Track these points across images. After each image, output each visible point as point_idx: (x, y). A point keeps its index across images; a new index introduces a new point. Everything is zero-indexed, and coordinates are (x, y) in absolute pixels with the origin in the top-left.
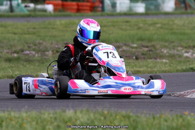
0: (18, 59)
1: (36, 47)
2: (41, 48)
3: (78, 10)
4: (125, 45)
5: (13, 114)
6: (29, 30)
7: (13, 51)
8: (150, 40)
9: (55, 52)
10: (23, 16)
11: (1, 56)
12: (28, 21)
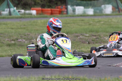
0: (14, 44)
1: (26, 37)
2: (29, 37)
3: (52, 14)
4: (82, 35)
6: (21, 26)
7: (11, 40)
8: (97, 32)
10: (17, 18)
11: (4, 43)
12: (21, 21)
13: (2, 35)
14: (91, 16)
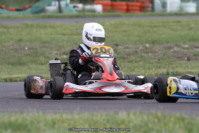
3: (128, 10)
4: (177, 45)
5: (65, 116)
6: (78, 31)
7: (62, 53)
10: (72, 17)
11: (50, 57)
12: (77, 22)
13: (47, 45)
14: (193, 14)
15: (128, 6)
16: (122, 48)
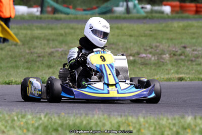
0: (134, 62)
1: (153, 50)
5: (130, 119)
6: (146, 32)
9: (172, 55)
10: (139, 18)
12: (145, 23)
13: (113, 47)
15: (197, 7)
16: (191, 50)
